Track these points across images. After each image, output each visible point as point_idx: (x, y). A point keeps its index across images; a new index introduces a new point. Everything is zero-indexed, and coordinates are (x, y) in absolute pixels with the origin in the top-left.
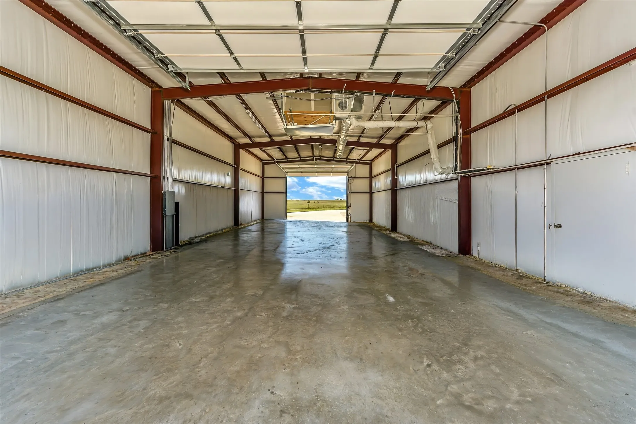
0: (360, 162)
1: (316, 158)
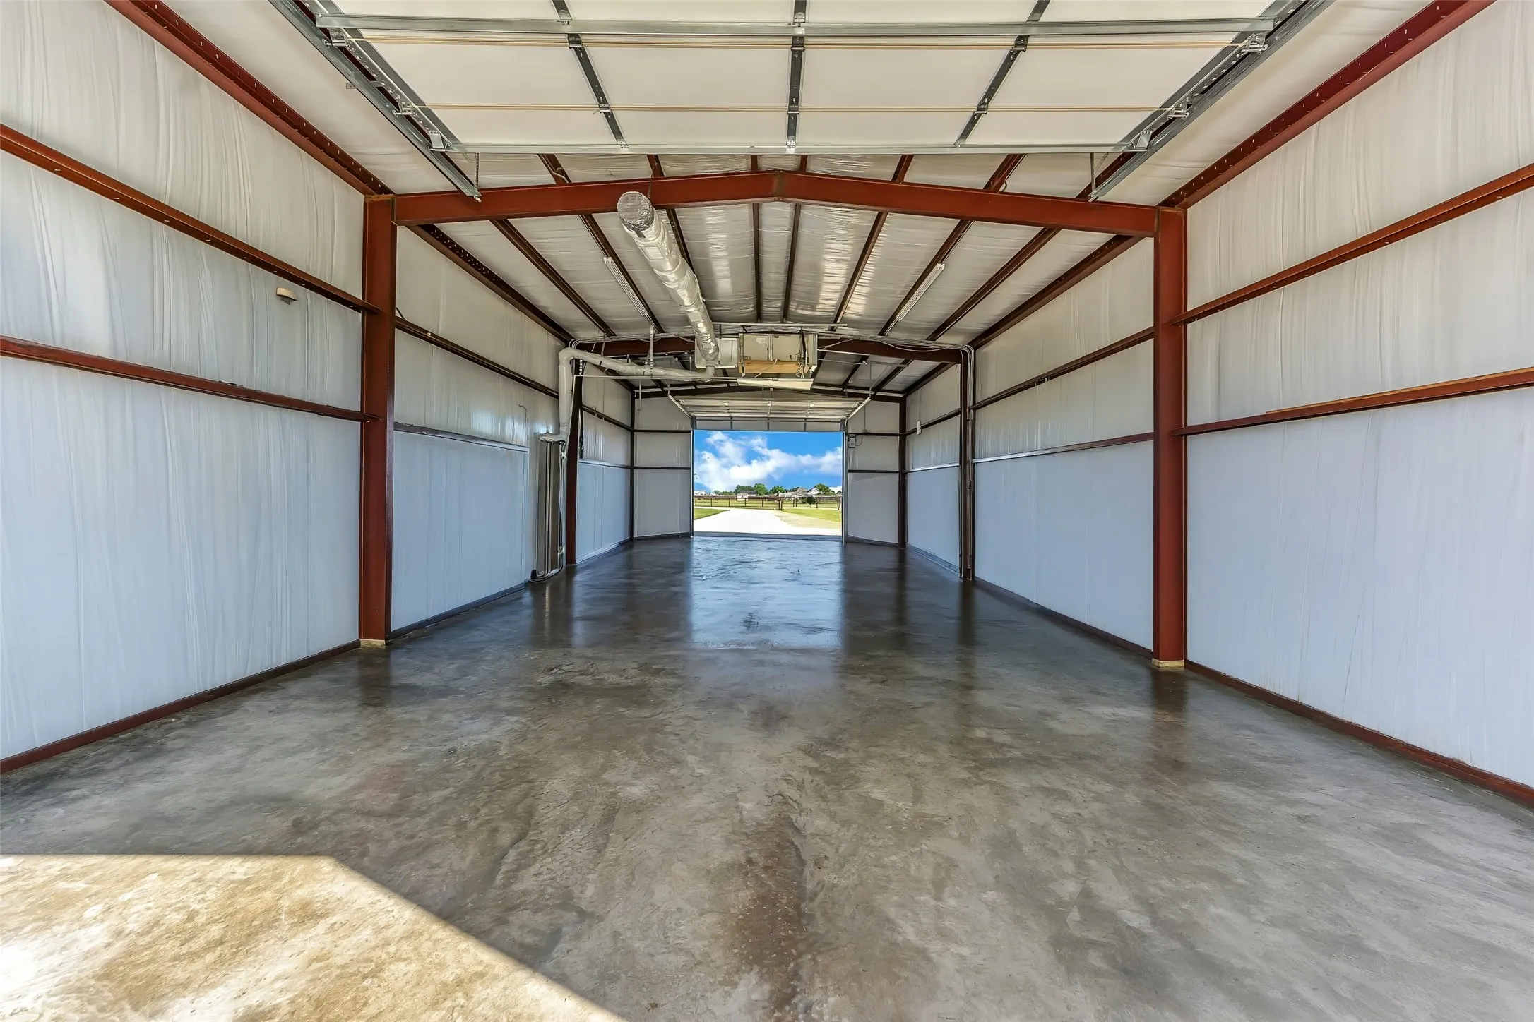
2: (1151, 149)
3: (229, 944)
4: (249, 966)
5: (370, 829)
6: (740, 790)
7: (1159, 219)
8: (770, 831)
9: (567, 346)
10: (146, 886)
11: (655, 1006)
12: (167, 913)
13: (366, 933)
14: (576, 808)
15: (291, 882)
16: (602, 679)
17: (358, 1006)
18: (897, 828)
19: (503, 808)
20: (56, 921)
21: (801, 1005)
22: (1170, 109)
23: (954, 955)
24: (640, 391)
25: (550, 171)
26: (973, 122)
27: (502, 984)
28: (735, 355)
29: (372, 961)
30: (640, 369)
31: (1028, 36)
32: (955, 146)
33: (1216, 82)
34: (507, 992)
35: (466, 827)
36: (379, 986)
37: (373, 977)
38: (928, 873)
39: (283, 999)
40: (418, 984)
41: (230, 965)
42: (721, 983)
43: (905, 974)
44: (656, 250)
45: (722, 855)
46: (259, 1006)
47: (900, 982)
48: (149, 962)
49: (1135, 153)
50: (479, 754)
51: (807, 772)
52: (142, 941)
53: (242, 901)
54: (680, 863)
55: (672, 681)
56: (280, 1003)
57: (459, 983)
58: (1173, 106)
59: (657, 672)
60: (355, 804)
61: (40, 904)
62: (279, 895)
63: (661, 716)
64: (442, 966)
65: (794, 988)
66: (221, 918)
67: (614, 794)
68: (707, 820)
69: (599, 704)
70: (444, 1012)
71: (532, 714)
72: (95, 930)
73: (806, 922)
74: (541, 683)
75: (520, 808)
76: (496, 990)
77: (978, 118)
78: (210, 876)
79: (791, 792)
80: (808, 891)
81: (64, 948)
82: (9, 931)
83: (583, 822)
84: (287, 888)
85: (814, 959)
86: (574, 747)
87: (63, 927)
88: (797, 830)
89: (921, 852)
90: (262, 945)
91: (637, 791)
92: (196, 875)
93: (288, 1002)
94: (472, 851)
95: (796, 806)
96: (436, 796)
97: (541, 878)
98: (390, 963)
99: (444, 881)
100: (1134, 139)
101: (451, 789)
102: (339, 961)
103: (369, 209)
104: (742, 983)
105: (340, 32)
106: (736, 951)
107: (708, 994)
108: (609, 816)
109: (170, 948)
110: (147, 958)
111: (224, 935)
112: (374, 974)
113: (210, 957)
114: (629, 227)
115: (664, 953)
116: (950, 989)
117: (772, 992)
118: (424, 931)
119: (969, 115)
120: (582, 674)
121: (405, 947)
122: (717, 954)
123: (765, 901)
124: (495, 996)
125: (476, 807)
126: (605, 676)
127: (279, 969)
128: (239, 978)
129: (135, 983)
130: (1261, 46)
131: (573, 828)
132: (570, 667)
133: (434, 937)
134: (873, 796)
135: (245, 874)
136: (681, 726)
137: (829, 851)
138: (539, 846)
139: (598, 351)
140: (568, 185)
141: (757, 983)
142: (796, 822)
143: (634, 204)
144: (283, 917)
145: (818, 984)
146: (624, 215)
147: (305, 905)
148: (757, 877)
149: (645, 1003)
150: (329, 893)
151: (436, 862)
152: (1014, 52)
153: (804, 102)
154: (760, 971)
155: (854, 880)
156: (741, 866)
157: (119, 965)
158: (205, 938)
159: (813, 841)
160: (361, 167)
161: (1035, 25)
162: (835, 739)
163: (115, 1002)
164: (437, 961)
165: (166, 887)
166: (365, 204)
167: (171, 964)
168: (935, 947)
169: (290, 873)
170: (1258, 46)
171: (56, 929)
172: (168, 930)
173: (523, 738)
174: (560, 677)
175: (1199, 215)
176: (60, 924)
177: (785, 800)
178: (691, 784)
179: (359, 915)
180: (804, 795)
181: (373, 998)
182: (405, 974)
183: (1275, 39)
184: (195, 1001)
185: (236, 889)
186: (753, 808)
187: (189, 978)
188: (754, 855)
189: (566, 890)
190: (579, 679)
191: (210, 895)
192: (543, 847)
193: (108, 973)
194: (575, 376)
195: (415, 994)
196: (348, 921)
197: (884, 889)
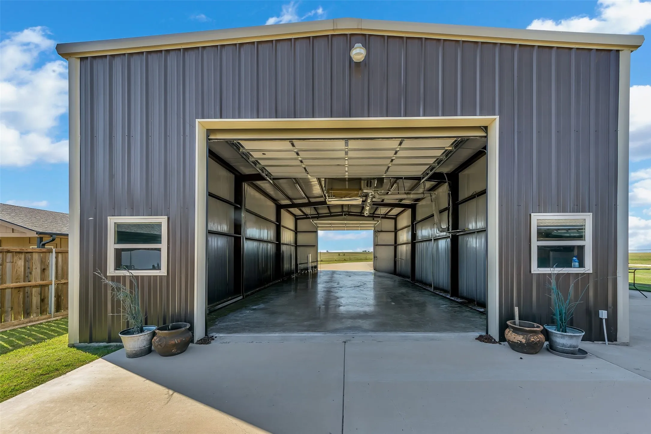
0: (385, 217)
1: (345, 213)
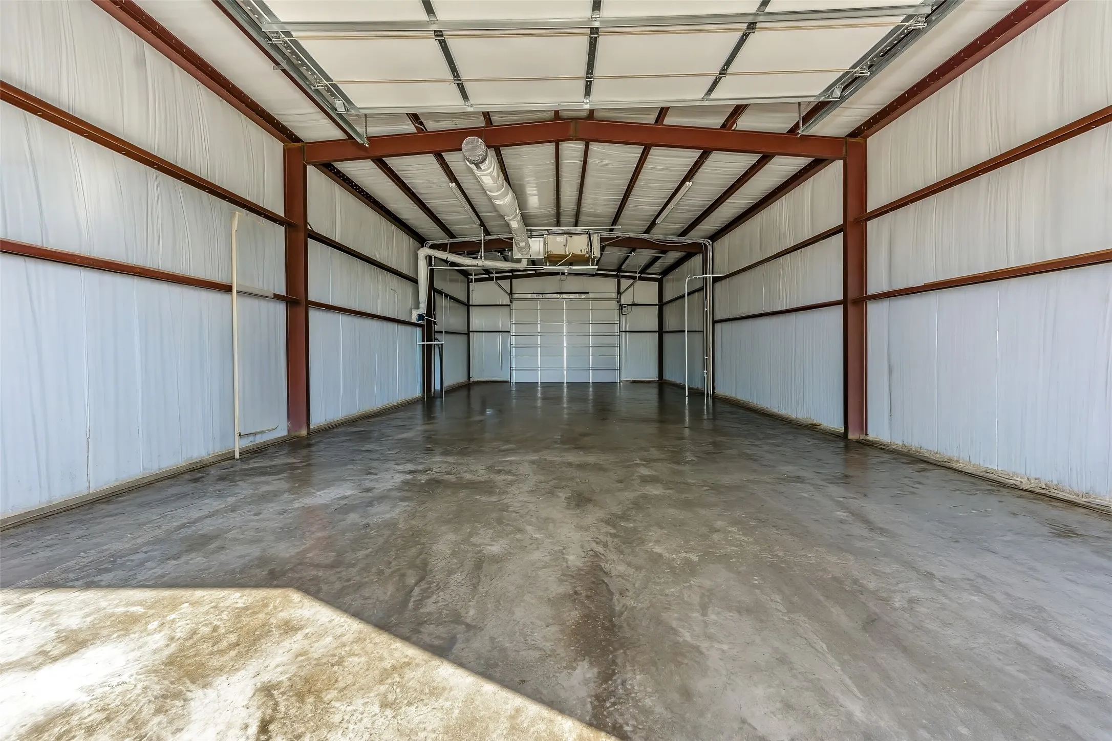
2: (842, 98)
3: (243, 646)
4: (258, 658)
5: (320, 575)
6: (565, 548)
7: (846, 147)
8: (587, 573)
9: (422, 247)
10: (182, 611)
11: (523, 681)
12: (200, 627)
13: (329, 639)
14: (455, 561)
15: (275, 608)
16: (461, 477)
17: (332, 682)
18: (673, 570)
19: (407, 561)
20: (131, 632)
21: (619, 681)
22: (856, 70)
23: (717, 650)
24: (473, 277)
25: (413, 123)
26: (715, 83)
27: (422, 669)
28: (541, 250)
29: (336, 656)
30: (474, 262)
31: (756, 23)
32: (703, 99)
33: (890, 50)
34: (426, 674)
35: (383, 573)
36: (343, 670)
37: (338, 665)
38: (696, 599)
39: (284, 678)
40: (368, 669)
41: (246, 658)
42: (565, 668)
43: (686, 661)
44: (489, 177)
45: (557, 589)
46: (269, 682)
47: (682, 666)
48: (195, 656)
49: (832, 101)
50: (385, 527)
51: (609, 536)
52: (188, 643)
53: (245, 620)
54: (529, 594)
55: (510, 478)
56: (283, 680)
57: (394, 668)
58: (858, 68)
59: (499, 472)
60: (308, 560)
61: (119, 621)
62: (268, 617)
63: (505, 501)
64: (381, 659)
65: (614, 670)
66: (234, 630)
67: (480, 552)
68: (545, 567)
69: (462, 494)
70: (388, 686)
71: (417, 500)
72: (157, 636)
73: (617, 630)
74: (420, 480)
75: (418, 561)
76: (419, 672)
77: (719, 80)
78: (222, 605)
79: (600, 549)
80: (616, 612)
81: (140, 647)
82: (104, 637)
83: (461, 569)
84: (272, 612)
85: (625, 653)
86: (448, 522)
87: (137, 635)
88: (606, 573)
89: (691, 586)
90: (264, 646)
91: (495, 549)
92: (213, 604)
93: (287, 679)
94: (391, 589)
95: (603, 557)
96: (361, 554)
97: (439, 604)
98: (348, 657)
99: (375, 607)
100: (830, 92)
101: (370, 550)
102: (316, 656)
103: (287, 153)
104: (579, 668)
105: (277, 34)
106: (573, 648)
107: (558, 675)
108: (479, 565)
109: (206, 647)
110: (192, 653)
111: (239, 640)
112: (339, 663)
113: (233, 653)
114: (471, 162)
115: (525, 649)
116: (716, 670)
117: (599, 673)
118: (366, 637)
119: (713, 78)
120: (447, 474)
121: (356, 647)
122: (561, 651)
123: (587, 617)
124: (419, 676)
125: (389, 560)
126: (464, 475)
127: (278, 660)
128: (253, 665)
129: (189, 668)
130: (922, 24)
131: (455, 573)
132: (439, 469)
133: (374, 641)
134: (655, 550)
135: (244, 604)
136: (520, 507)
137: (629, 586)
138: (435, 584)
139: (445, 250)
140: (425, 133)
141: (589, 668)
142: (605, 568)
143: (474, 146)
144: (274, 629)
145: (629, 668)
146: (466, 154)
147: (287, 623)
148: (583, 603)
149: (517, 680)
150: (301, 615)
151: (367, 595)
152: (746, 33)
153: (597, 72)
154: (590, 660)
155: (647, 604)
156: (570, 596)
157: (178, 657)
158: (227, 642)
159: (617, 579)
160: (281, 123)
161: (761, 15)
162: (625, 514)
163: (180, 679)
164: (378, 656)
165: (195, 611)
166: (284, 150)
167: (209, 657)
168: (704, 645)
169: (273, 603)
170: (920, 24)
171: (132, 636)
172: (202, 637)
173: (413, 517)
174: (434, 476)
175: (875, 143)
176: (134, 633)
177: (596, 554)
178: (531, 544)
179: (323, 628)
180: (608, 551)
181: (341, 678)
182: (359, 663)
183: (932, 19)
184: (229, 678)
185: (239, 613)
186: (574, 559)
187: (222, 665)
188: (579, 589)
189: (456, 612)
190: (446, 477)
191: (225, 616)
192: (437, 585)
193: (171, 662)
194: (429, 267)
195: (367, 675)
196: (316, 632)
197: (667, 609)
